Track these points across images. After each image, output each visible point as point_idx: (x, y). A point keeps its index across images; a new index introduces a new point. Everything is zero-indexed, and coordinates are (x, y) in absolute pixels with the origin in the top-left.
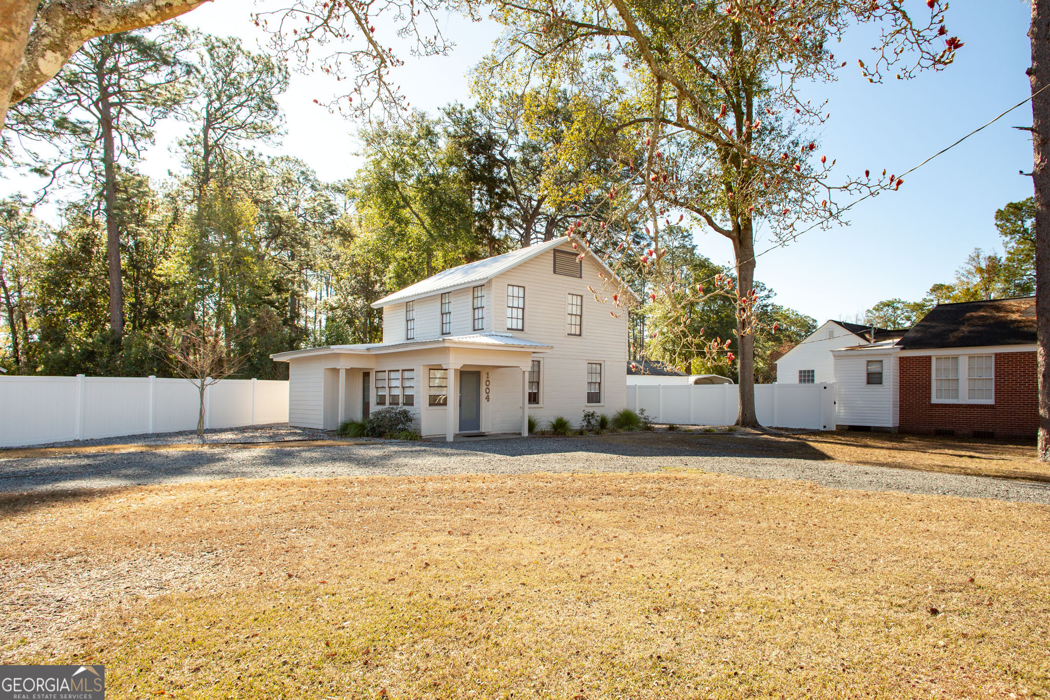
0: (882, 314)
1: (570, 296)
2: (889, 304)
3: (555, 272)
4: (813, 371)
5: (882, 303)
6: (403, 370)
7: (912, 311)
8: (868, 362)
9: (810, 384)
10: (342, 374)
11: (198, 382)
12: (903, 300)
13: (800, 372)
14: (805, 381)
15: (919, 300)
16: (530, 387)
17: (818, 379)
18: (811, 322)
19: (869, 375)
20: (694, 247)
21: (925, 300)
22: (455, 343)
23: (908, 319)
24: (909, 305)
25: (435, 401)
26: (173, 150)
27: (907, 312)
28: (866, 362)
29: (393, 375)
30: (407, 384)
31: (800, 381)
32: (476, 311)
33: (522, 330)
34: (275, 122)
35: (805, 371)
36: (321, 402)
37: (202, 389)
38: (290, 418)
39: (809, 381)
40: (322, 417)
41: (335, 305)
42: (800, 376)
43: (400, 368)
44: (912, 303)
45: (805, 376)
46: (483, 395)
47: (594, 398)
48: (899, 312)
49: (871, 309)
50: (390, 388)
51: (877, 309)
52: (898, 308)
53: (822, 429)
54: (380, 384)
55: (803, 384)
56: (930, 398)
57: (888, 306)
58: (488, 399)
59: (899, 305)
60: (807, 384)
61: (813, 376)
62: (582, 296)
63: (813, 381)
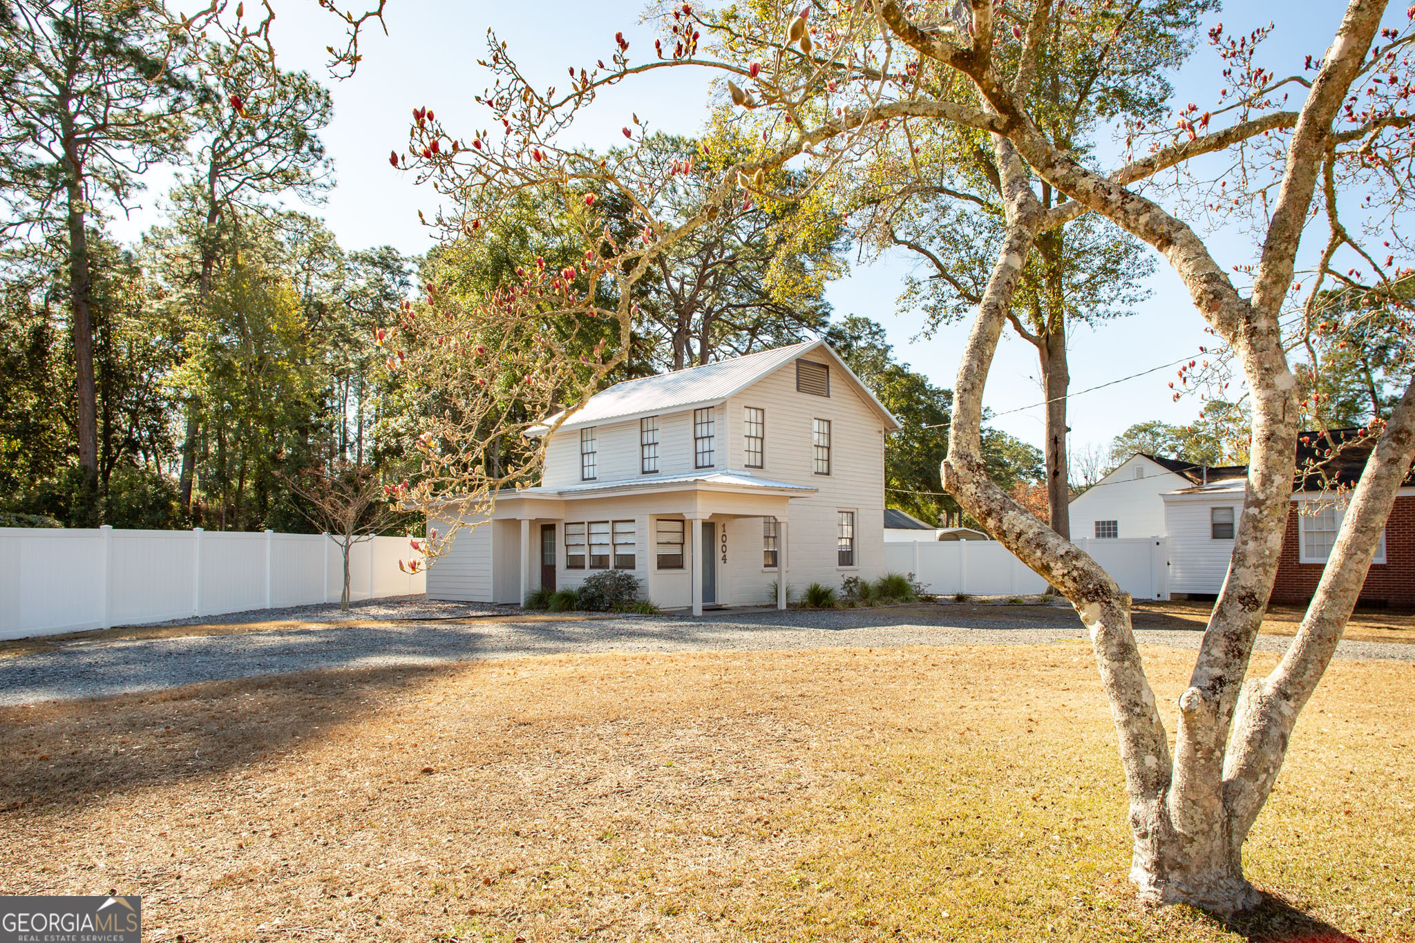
0: (1136, 441)
1: (816, 422)
2: (1145, 429)
3: (798, 389)
4: (1115, 523)
5: (1136, 427)
6: (614, 522)
7: (1178, 438)
8: (1213, 509)
9: (1112, 540)
10: (525, 527)
11: (341, 539)
12: (1164, 423)
13: (1097, 523)
14: (1104, 535)
15: (1188, 423)
16: (767, 544)
17: (1121, 533)
18: (1035, 454)
19: (1215, 526)
20: (888, 348)
21: (1197, 422)
22: (709, 484)
23: (1173, 449)
24: (1174, 431)
25: (669, 562)
26: (163, 207)
27: (1171, 439)
28: (1209, 511)
29: (595, 529)
30: (620, 539)
31: (1098, 535)
32: (700, 442)
33: (761, 467)
34: (318, 171)
35: (1103, 523)
36: (489, 567)
37: (348, 548)
38: (428, 588)
39: (1109, 535)
40: (491, 587)
41: (402, 430)
42: (1097, 529)
43: (610, 519)
44: (1178, 427)
45: (1103, 529)
46: (719, 555)
47: (846, 558)
48: (1160, 440)
49: (1121, 436)
50: (590, 545)
51: (1130, 435)
52: (1158, 434)
53: (1156, 598)
54: (571, 541)
55: (1101, 540)
56: (1298, 556)
57: (1145, 431)
58: (724, 559)
59: (1159, 430)
60: (1107, 540)
61: (1115, 529)
62: (829, 422)
63: (1115, 535)
